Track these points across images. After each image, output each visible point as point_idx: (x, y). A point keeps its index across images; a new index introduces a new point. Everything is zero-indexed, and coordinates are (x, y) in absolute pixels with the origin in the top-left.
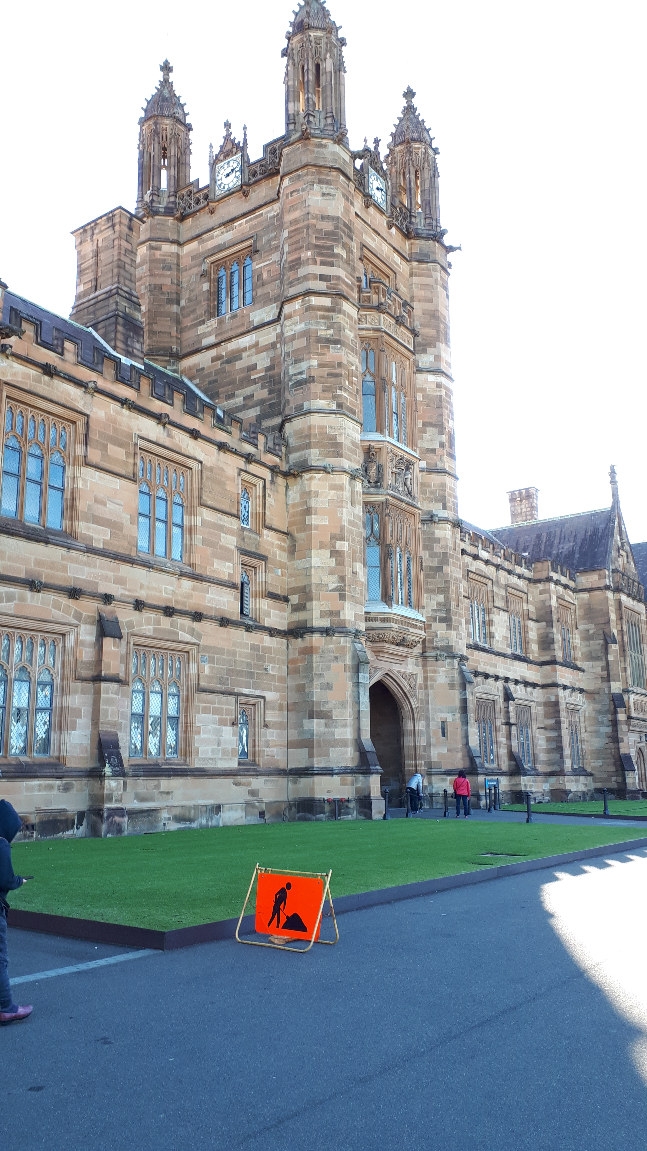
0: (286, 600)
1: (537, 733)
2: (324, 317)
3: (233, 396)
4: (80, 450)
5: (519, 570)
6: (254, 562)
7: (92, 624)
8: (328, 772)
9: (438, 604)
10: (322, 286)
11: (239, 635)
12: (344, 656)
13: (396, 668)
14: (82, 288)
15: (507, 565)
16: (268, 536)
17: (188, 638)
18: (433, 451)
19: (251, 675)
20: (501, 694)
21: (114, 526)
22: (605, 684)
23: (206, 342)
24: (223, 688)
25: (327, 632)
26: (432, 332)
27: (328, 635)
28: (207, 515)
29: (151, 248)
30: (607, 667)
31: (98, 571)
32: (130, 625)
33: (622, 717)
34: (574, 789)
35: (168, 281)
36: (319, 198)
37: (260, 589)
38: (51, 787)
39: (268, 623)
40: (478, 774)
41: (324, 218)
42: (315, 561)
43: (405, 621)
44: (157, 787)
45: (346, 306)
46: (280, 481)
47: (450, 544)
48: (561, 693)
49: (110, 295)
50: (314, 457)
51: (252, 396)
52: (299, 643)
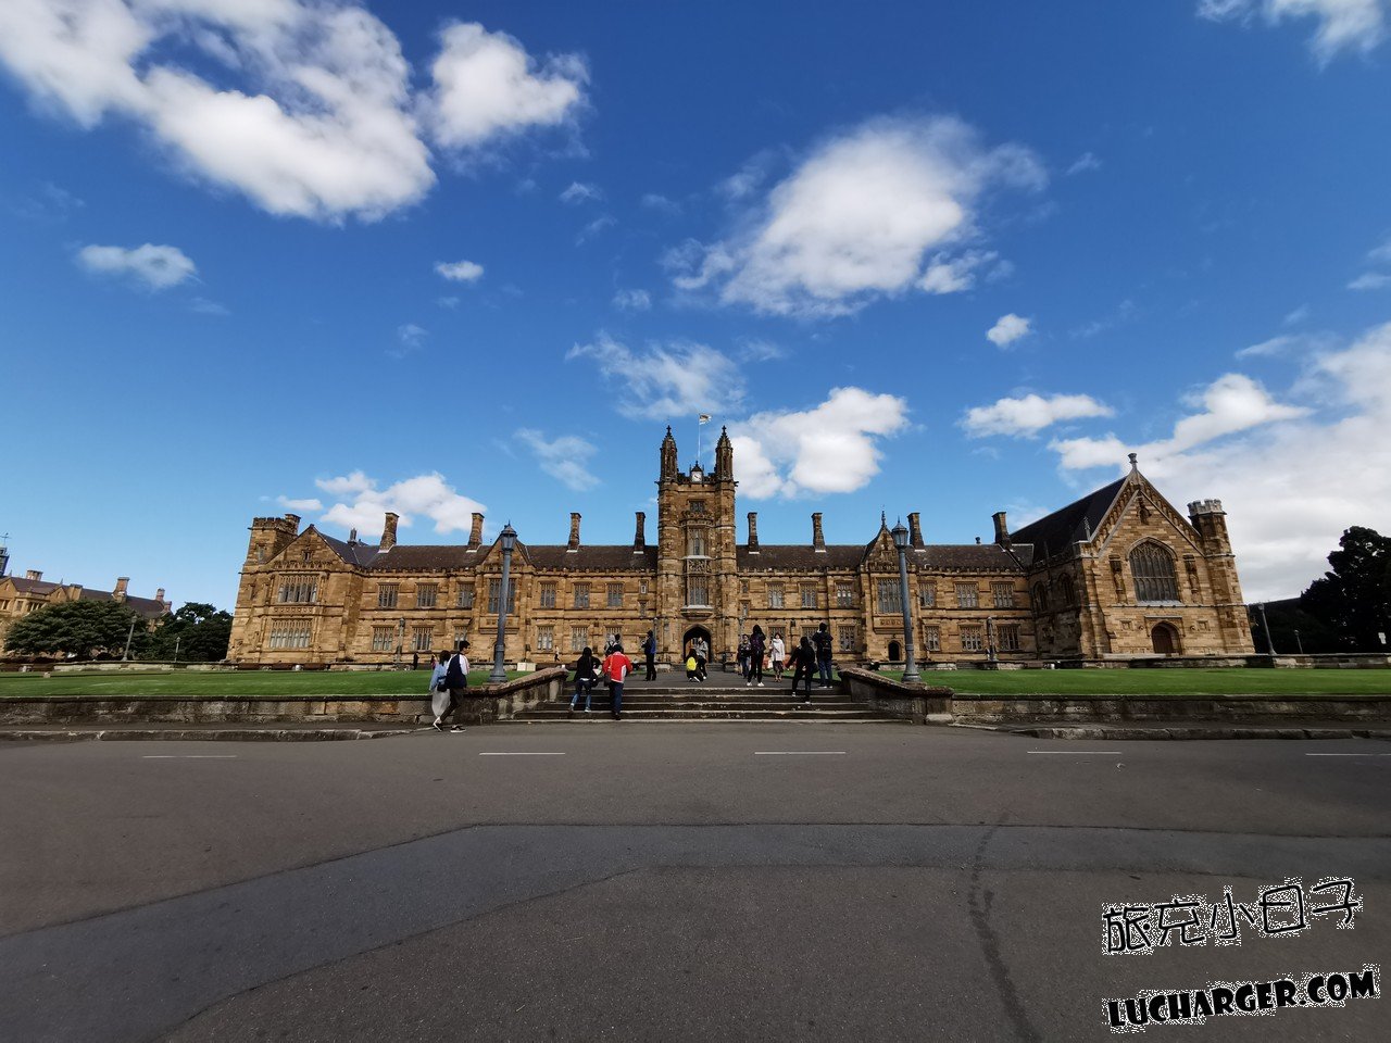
4: (590, 590)
7: (593, 624)
11: (638, 621)
13: (701, 623)
16: (650, 594)
17: (620, 624)
20: (788, 625)
28: (627, 594)
31: (594, 614)
32: (603, 623)
37: (647, 608)
39: (649, 616)
47: (724, 581)
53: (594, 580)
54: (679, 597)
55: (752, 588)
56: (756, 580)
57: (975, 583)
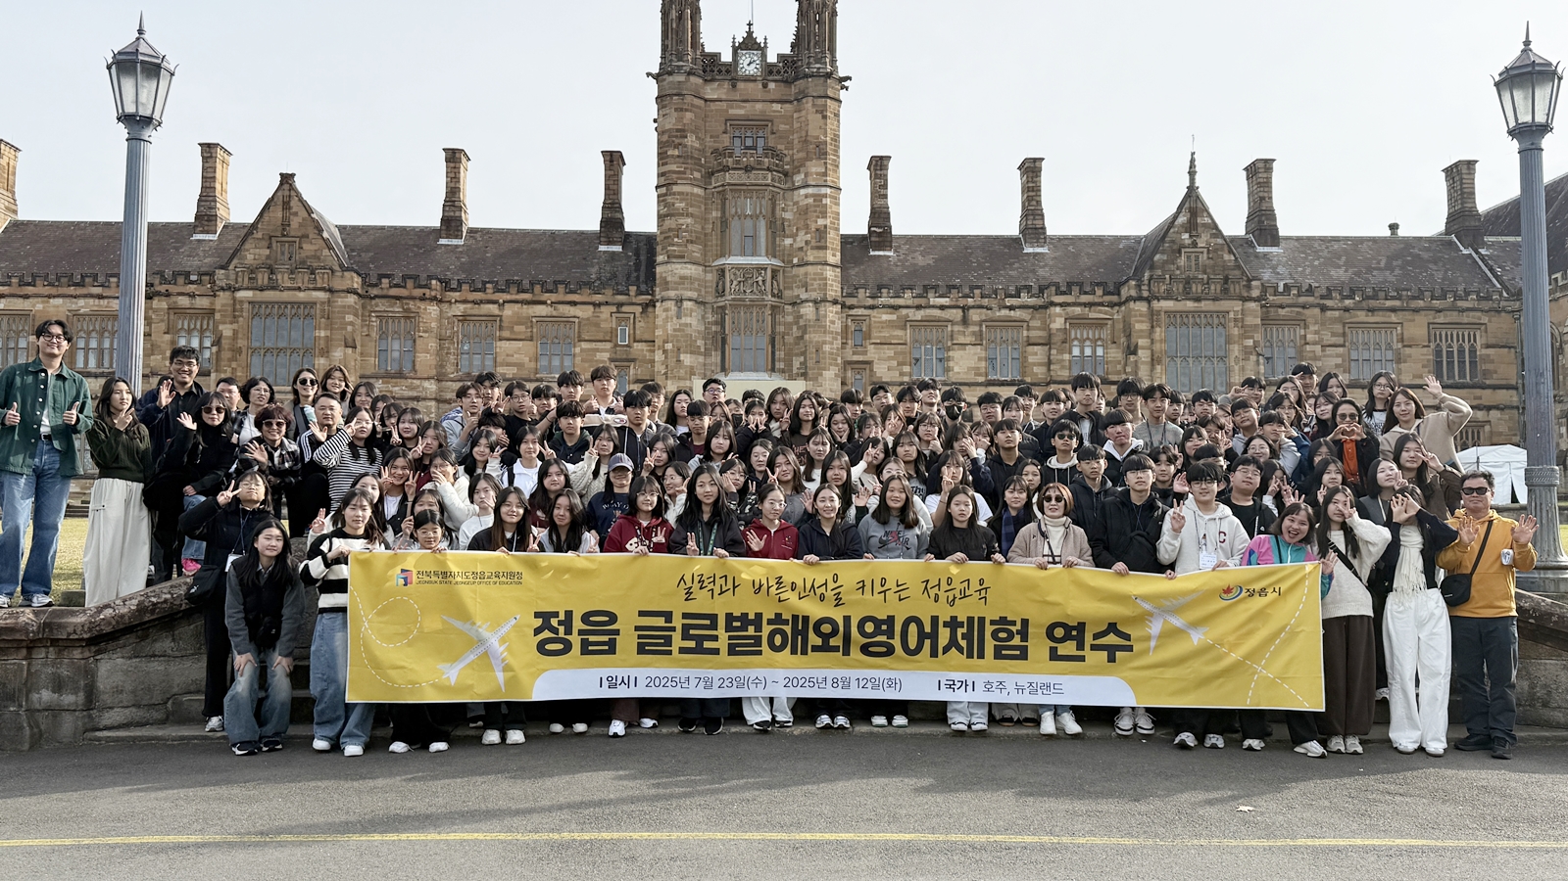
4: (497, 334)
5: (1012, 302)
9: (801, 363)
15: (987, 302)
18: (801, 249)
21: (519, 365)
28: (584, 345)
46: (651, 309)
47: (811, 317)
50: (658, 292)
53: (509, 311)
54: (707, 353)
55: (877, 335)
56: (885, 317)
57: (1392, 325)
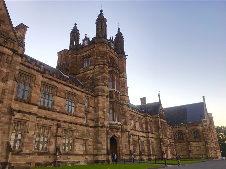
0: (94, 120)
1: (145, 147)
2: (102, 68)
3: (86, 82)
4: (55, 93)
5: (141, 114)
6: (88, 113)
7: (56, 125)
8: (101, 155)
9: (124, 121)
10: (102, 63)
11: (84, 128)
12: (105, 132)
13: (116, 134)
14: (58, 63)
15: (139, 113)
16: (91, 108)
17: (74, 128)
18: (123, 92)
19: (86, 135)
20: (138, 139)
21: (61, 107)
22: (159, 137)
23: (81, 72)
24: (81, 138)
25: (101, 127)
26: (123, 70)
27: (102, 127)
28: (79, 104)
29: (71, 55)
30: (159, 133)
31: (58, 115)
32: (63, 126)
33: (162, 143)
34: (153, 158)
35: (75, 61)
36: (101, 48)
37: (89, 118)
38: (47, 157)
39: (90, 125)
40: (132, 155)
41: (102, 51)
42: (100, 113)
43: (117, 124)
44: (67, 157)
45: (106, 67)
46: (93, 98)
47: (126, 109)
48: (150, 138)
49: (63, 64)
50: (100, 93)
51: (89, 82)
52: (96, 129)
53: (60, 86)
